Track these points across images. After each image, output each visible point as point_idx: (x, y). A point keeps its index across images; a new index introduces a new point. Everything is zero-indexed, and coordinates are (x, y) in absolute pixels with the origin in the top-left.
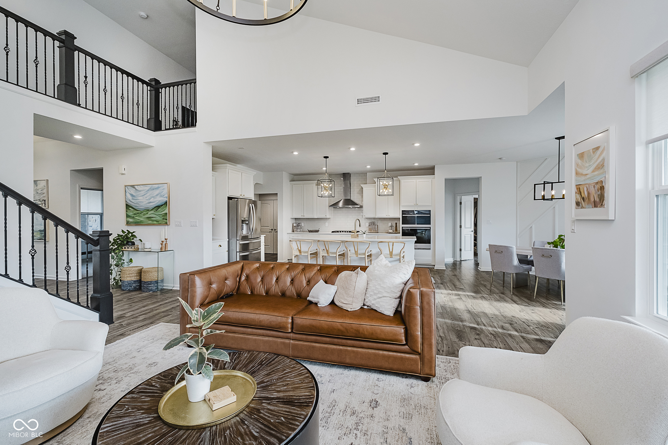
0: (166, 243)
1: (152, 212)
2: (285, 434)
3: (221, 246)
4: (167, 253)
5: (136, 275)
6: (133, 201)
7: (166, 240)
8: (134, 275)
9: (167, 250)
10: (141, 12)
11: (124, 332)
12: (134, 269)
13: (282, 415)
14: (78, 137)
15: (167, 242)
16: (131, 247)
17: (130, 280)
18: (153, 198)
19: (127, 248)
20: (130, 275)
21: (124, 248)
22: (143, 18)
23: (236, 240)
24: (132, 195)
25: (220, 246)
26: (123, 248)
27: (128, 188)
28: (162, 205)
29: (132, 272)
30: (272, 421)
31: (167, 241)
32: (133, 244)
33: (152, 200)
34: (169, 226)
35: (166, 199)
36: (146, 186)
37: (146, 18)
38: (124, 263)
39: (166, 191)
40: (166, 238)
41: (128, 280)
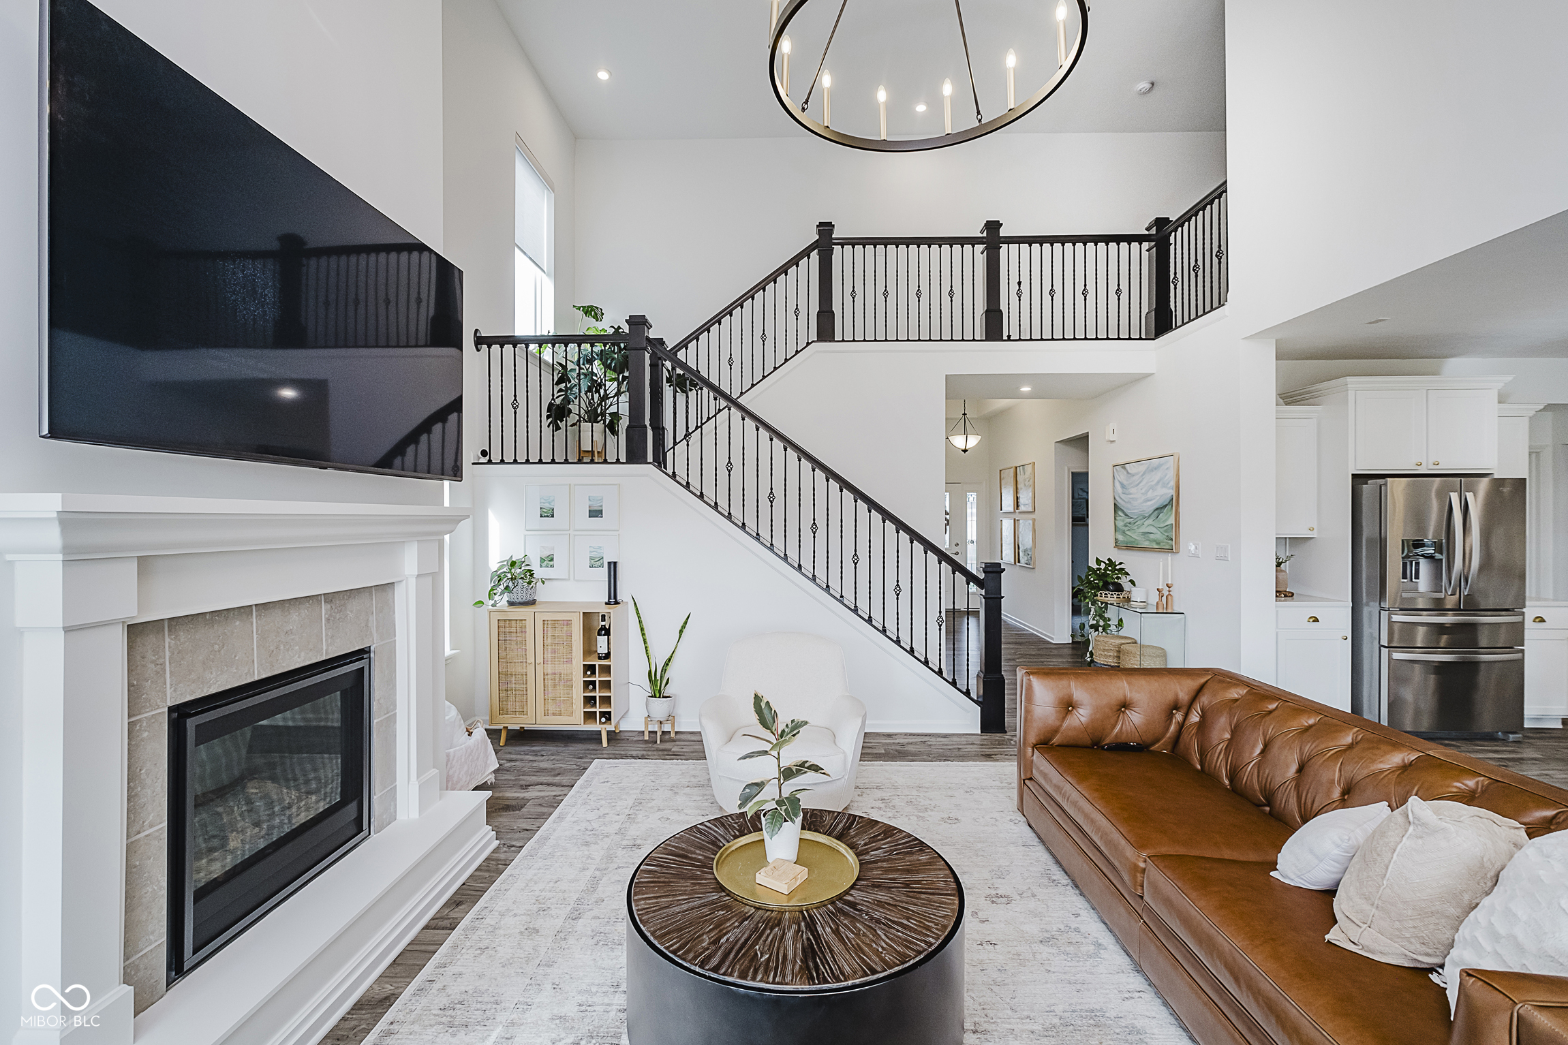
0: (1169, 594)
1: (1150, 521)
2: (730, 970)
3: (1316, 620)
4: (1173, 617)
5: (1115, 655)
6: (1123, 496)
7: (1169, 587)
8: (1112, 654)
9: (1169, 611)
10: (1138, 86)
11: (993, 753)
12: (1113, 641)
13: (775, 953)
14: (1026, 389)
15: (1171, 593)
16: (1112, 595)
17: (1106, 663)
18: (1151, 490)
19: (1109, 596)
20: (1106, 653)
21: (1099, 595)
22: (1145, 93)
23: (1379, 608)
24: (1123, 486)
25: (1311, 620)
26: (1097, 596)
27: (1116, 470)
28: (1166, 506)
29: (1109, 646)
30: (757, 947)
31: (1171, 589)
32: (1119, 588)
33: (1150, 494)
34: (1178, 555)
35: (1171, 491)
36: (1142, 464)
37: (1151, 89)
38: (1109, 626)
39: (1171, 474)
40: (1170, 583)
41: (1102, 663)
